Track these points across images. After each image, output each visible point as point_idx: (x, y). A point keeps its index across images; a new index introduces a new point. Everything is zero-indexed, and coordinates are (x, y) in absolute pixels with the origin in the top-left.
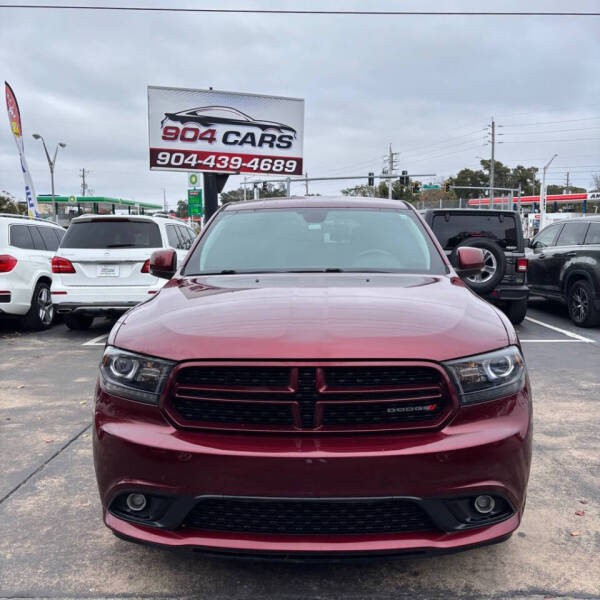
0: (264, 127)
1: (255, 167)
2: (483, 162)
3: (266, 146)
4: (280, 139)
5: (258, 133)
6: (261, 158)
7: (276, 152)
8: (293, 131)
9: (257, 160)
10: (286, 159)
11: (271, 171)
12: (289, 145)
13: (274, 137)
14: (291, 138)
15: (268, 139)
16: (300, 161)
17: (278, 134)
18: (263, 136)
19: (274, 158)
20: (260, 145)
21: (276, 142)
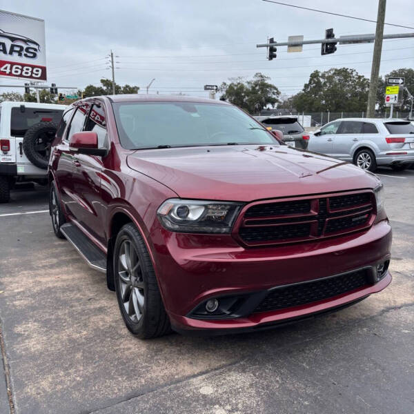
0: (13, 39)
1: (8, 71)
2: (102, 81)
3: (16, 55)
4: (27, 50)
5: (8, 43)
6: (12, 64)
7: (24, 60)
8: (37, 44)
9: (9, 66)
10: (33, 67)
11: (21, 76)
12: (35, 56)
13: (22, 48)
14: (35, 50)
15: (18, 49)
16: (44, 69)
17: (25, 46)
18: (13, 46)
19: (23, 65)
20: (11, 53)
21: (24, 52)
